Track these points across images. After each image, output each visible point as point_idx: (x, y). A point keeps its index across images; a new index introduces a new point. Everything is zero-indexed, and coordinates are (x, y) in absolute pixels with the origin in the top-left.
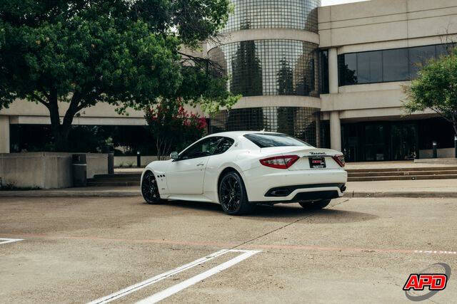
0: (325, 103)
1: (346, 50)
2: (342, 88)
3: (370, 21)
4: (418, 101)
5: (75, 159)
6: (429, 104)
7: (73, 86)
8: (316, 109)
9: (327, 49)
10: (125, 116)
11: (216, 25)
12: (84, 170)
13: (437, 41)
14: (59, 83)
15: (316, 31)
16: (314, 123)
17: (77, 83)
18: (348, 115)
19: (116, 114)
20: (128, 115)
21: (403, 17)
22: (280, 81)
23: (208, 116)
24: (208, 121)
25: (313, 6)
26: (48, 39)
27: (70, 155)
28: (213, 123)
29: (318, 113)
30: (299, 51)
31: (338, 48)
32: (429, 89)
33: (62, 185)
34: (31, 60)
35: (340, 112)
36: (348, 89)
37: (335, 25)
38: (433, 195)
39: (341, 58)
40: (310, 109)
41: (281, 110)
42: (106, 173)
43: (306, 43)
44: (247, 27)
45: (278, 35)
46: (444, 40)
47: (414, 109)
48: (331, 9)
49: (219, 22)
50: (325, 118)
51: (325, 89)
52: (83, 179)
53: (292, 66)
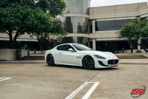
0: (91, 36)
1: (97, 20)
2: (96, 32)
3: (104, 12)
4: (121, 36)
5: (18, 51)
6: (124, 37)
7: (17, 28)
8: (88, 38)
9: (92, 20)
10: (32, 38)
11: (61, 11)
12: (20, 55)
13: (125, 19)
14: (12, 26)
15: (89, 14)
16: (88, 42)
17: (19, 27)
18: (98, 40)
19: (29, 38)
20: (33, 38)
21: (114, 11)
22: (78, 29)
23: (56, 39)
24: (56, 40)
25: (88, 7)
26: (9, 12)
27: (16, 50)
28: (58, 41)
29: (89, 39)
30: (84, 20)
31: (95, 20)
32: (125, 32)
33: (14, 59)
34: (3, 19)
35: (95, 39)
36: (98, 32)
37: (94, 13)
38: (133, 64)
39: (96, 23)
40: (87, 37)
41: (78, 38)
42: (27, 56)
43: (86, 18)
44: (68, 13)
45: (78, 15)
46: (127, 18)
47: (120, 38)
48: (93, 8)
49: (62, 10)
50: (91, 40)
51: (91, 32)
52: (20, 58)
53: (82, 24)
